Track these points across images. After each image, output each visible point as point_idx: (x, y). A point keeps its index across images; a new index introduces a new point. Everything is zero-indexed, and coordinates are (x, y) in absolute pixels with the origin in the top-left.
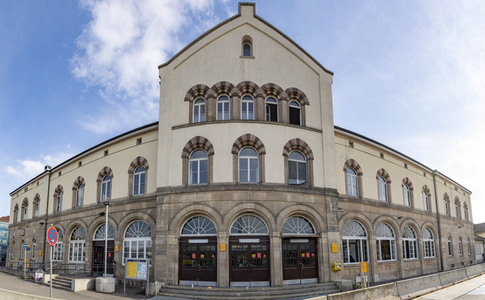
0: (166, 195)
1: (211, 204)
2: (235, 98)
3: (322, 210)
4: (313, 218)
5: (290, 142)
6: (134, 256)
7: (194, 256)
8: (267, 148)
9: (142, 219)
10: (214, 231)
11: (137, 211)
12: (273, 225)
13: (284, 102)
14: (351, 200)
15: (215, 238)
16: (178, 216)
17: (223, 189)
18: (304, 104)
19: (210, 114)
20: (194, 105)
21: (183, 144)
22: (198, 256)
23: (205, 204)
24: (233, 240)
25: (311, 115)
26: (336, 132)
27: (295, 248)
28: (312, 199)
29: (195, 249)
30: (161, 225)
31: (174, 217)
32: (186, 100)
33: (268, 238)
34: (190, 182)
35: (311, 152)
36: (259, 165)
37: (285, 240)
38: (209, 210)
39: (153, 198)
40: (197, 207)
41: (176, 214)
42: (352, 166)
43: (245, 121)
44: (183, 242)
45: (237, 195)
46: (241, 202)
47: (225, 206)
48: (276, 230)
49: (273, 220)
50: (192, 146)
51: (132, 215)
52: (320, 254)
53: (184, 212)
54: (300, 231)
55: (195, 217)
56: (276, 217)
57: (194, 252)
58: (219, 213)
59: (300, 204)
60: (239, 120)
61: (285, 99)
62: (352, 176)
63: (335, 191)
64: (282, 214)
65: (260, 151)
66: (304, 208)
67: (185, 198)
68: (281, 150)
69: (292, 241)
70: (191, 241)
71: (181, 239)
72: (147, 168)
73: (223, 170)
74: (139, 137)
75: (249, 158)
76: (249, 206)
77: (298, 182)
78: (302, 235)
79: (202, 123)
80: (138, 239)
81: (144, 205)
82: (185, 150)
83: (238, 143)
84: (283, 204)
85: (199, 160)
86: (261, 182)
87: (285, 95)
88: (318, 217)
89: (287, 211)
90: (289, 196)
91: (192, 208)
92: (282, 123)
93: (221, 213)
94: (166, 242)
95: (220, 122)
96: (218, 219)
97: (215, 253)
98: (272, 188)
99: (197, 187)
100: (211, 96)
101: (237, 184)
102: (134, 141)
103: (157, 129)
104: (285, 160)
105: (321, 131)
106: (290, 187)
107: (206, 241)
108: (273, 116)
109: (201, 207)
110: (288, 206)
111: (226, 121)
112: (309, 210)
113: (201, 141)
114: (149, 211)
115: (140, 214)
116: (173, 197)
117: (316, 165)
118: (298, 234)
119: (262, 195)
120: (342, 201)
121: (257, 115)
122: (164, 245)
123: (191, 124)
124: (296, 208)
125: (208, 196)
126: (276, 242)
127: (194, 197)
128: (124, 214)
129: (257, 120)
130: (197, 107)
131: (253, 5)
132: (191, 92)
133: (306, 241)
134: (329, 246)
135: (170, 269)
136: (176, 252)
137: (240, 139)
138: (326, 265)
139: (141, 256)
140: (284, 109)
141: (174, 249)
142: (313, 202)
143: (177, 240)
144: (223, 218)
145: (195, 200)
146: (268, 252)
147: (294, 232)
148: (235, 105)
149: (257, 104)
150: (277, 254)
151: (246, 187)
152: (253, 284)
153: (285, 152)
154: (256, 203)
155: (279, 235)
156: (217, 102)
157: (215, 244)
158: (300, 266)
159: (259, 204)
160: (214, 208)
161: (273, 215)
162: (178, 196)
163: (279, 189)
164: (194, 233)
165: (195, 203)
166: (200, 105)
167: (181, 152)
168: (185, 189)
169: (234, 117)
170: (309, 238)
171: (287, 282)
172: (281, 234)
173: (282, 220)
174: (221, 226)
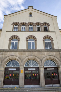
0: (2, 52)
1: (18, 56)
2: (27, 26)
3: (59, 57)
4: (55, 60)
5: (45, 36)
7: (10, 75)
8: (37, 39)
10: (19, 65)
12: (41, 63)
15: (19, 68)
16: (5, 60)
17: (22, 51)
18: (48, 26)
19: (19, 29)
20: (14, 27)
21: (10, 36)
22: (12, 75)
23: (16, 56)
24: (26, 69)
25: (51, 28)
26: (60, 31)
27: (49, 72)
28: (54, 53)
29: (11, 72)
31: (4, 60)
32: (12, 25)
33: (39, 68)
34: (11, 48)
35: (52, 38)
36: (35, 44)
37: (45, 69)
38: (17, 58)
40: (13, 57)
41: (5, 59)
43: (30, 31)
44: (6, 69)
45: (27, 53)
46: (29, 56)
47: (23, 57)
48: (42, 65)
49: (40, 61)
50: (12, 37)
53: (8, 58)
54: (51, 65)
56: (41, 60)
57: (10, 73)
59: (50, 55)
60: (28, 31)
61: (42, 25)
65: (35, 40)
66: (52, 57)
67: (8, 53)
68: (42, 39)
69: (48, 69)
70: (9, 69)
71: (5, 68)
73: (23, 45)
75: (31, 42)
76: (32, 57)
77: (49, 48)
78: (52, 67)
79: (16, 31)
82: (10, 38)
84: (44, 56)
85: (15, 42)
86: (36, 49)
88: (57, 60)
89: (45, 58)
90: (46, 53)
91: (11, 57)
92: (42, 31)
93: (22, 59)
95: (22, 31)
96: (20, 61)
97: (19, 74)
98: (40, 51)
99: (13, 50)
100: (20, 25)
101: (27, 50)
103: (1, 31)
104: (44, 42)
105: (55, 32)
106: (46, 50)
107: (15, 69)
108: (39, 30)
109: (14, 57)
110: (45, 57)
111: (24, 31)
112: (54, 57)
113: (16, 36)
116: (4, 52)
117: (55, 42)
118: (50, 66)
119: (36, 53)
121: (34, 30)
123: (13, 31)
124: (49, 57)
125: (17, 53)
126: (42, 70)
127: (12, 53)
129: (34, 31)
130: (15, 28)
131: (32, 7)
132: (14, 23)
133: (54, 69)
136: (3, 73)
137: (28, 36)
140: (42, 28)
141: (3, 72)
142: (55, 54)
143: (4, 68)
144: (22, 61)
145: (12, 54)
146: (39, 73)
147: (48, 66)
148: (27, 28)
149: (34, 27)
150: (42, 74)
151: (30, 51)
152: (33, 86)
153: (43, 39)
154: (34, 56)
155: (43, 67)
156: (22, 27)
157: (19, 70)
158: (52, 79)
159: (35, 56)
160: (19, 57)
161: (40, 60)
162: (6, 52)
163: (42, 51)
164: (11, 66)
165: (12, 55)
166: (16, 27)
167: (8, 39)
168: (9, 50)
169: (27, 30)
170: (55, 68)
171: (47, 86)
172: (43, 66)
173: (44, 62)
174: (21, 64)
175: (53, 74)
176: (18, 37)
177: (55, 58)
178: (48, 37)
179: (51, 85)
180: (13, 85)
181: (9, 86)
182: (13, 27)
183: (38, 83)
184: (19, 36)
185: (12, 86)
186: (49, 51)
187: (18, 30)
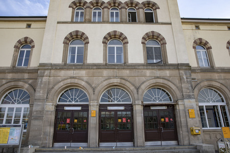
0: (47, 69)
1: (85, 78)
2: (105, 9)
3: (177, 81)
4: (169, 89)
5: (147, 34)
6: (8, 121)
7: (68, 121)
8: (129, 39)
9: (22, 87)
10: (87, 100)
11: (19, 80)
12: (136, 95)
13: (141, 10)
14: (203, 70)
15: (87, 106)
16: (56, 87)
17: (95, 68)
18: (156, 9)
19: (87, 18)
20: (76, 11)
21: (66, 34)
22: (72, 121)
23: (80, 78)
24: (102, 108)
26: (182, 22)
27: (155, 114)
28: (167, 73)
29: (69, 115)
30: (40, 93)
31: (53, 88)
32: (70, 7)
33: (131, 106)
34: (68, 61)
35: (164, 39)
36: (123, 51)
37: (146, 107)
38: (83, 83)
39: (35, 71)
40: (73, 81)
41: (55, 85)
42: (201, 43)
43: (113, 23)
44: (59, 109)
45: (106, 73)
46: (109, 78)
47: (96, 81)
48: (138, 100)
49: (135, 91)
50: (72, 36)
51: (12, 84)
52: (178, 119)
53: (61, 84)
54: (159, 99)
55: (71, 88)
56: (138, 89)
57: (68, 118)
58: (91, 86)
59: (158, 78)
60: (108, 22)
61: (142, 8)
62: (202, 51)
63: (188, 65)
64: (143, 87)
65: (124, 42)
66: (161, 81)
67: (63, 73)
68: (140, 40)
69: (152, 108)
70: (66, 108)
71: (57, 106)
72: (33, 47)
73: (95, 53)
74: (29, 23)
75: (115, 46)
76: (116, 81)
77: (155, 61)
78: (161, 103)
79: (81, 23)
80: (16, 106)
81: (26, 76)
82: (66, 38)
83: (107, 36)
84: (143, 79)
85: (77, 46)
86: (125, 63)
87: (141, 6)
88: (174, 88)
89: (147, 84)
90: (148, 73)
91: (69, 81)
92: (140, 22)
93: (93, 86)
94: (43, 108)
95: (94, 23)
96: (91, 91)
97: (87, 119)
98: (134, 67)
99: (74, 65)
100: (88, 7)
101: (106, 65)
102: (24, 25)
103: (45, 21)
104: (143, 47)
105: (170, 24)
106: (148, 65)
107: (79, 108)
108: (133, 19)
109: (76, 81)
110: (147, 80)
111: (99, 23)
112: (166, 82)
113: (80, 34)
114: (30, 81)
115: (21, 83)
116: (52, 71)
117: (169, 47)
118: (157, 102)
119: (126, 73)
120: (195, 72)
121: (121, 19)
122: (42, 111)
123: (72, 22)
124: (154, 81)
125: (83, 73)
126: (138, 109)
127: (71, 73)
128: (4, 81)
129: (122, 22)
130: (77, 13)
132: (74, 3)
133: (165, 108)
134: (186, 112)
135: (45, 133)
136: (52, 117)
137: (109, 34)
138: (184, 129)
139: (17, 121)
140: (141, 14)
141: (51, 115)
142: (168, 75)
143: (54, 107)
144: (94, 90)
145: (72, 75)
146: (132, 118)
147: (154, 101)
148: (106, 13)
149: (121, 12)
150: (139, 119)
151: (113, 67)
152: (119, 144)
153: (143, 41)
154: (122, 78)
155: (140, 103)
156: (93, 11)
157: (87, 111)
158: (160, 130)
159: (124, 79)
160: (87, 82)
161: (135, 87)
162: (58, 71)
163: (140, 68)
164: (70, 101)
165: (71, 78)
166: (80, 11)
167: (63, 39)
168: (64, 66)
169: (105, 20)
170: (167, 105)
171: (149, 143)
172: (142, 102)
173: (143, 92)
174: (93, 96)
175: (163, 120)
176: (84, 36)
177: (170, 84)
178: (153, 36)
179: (159, 143)
180: (74, 141)
181: (66, 145)
182: (73, 12)
183: (130, 138)
184: (87, 34)
185: (73, 144)
186: (156, 67)
187: (85, 20)
